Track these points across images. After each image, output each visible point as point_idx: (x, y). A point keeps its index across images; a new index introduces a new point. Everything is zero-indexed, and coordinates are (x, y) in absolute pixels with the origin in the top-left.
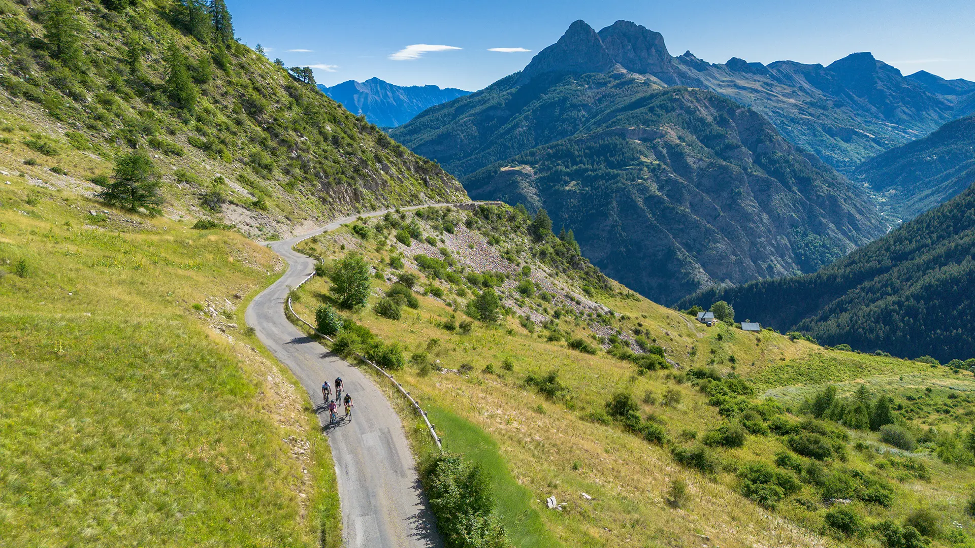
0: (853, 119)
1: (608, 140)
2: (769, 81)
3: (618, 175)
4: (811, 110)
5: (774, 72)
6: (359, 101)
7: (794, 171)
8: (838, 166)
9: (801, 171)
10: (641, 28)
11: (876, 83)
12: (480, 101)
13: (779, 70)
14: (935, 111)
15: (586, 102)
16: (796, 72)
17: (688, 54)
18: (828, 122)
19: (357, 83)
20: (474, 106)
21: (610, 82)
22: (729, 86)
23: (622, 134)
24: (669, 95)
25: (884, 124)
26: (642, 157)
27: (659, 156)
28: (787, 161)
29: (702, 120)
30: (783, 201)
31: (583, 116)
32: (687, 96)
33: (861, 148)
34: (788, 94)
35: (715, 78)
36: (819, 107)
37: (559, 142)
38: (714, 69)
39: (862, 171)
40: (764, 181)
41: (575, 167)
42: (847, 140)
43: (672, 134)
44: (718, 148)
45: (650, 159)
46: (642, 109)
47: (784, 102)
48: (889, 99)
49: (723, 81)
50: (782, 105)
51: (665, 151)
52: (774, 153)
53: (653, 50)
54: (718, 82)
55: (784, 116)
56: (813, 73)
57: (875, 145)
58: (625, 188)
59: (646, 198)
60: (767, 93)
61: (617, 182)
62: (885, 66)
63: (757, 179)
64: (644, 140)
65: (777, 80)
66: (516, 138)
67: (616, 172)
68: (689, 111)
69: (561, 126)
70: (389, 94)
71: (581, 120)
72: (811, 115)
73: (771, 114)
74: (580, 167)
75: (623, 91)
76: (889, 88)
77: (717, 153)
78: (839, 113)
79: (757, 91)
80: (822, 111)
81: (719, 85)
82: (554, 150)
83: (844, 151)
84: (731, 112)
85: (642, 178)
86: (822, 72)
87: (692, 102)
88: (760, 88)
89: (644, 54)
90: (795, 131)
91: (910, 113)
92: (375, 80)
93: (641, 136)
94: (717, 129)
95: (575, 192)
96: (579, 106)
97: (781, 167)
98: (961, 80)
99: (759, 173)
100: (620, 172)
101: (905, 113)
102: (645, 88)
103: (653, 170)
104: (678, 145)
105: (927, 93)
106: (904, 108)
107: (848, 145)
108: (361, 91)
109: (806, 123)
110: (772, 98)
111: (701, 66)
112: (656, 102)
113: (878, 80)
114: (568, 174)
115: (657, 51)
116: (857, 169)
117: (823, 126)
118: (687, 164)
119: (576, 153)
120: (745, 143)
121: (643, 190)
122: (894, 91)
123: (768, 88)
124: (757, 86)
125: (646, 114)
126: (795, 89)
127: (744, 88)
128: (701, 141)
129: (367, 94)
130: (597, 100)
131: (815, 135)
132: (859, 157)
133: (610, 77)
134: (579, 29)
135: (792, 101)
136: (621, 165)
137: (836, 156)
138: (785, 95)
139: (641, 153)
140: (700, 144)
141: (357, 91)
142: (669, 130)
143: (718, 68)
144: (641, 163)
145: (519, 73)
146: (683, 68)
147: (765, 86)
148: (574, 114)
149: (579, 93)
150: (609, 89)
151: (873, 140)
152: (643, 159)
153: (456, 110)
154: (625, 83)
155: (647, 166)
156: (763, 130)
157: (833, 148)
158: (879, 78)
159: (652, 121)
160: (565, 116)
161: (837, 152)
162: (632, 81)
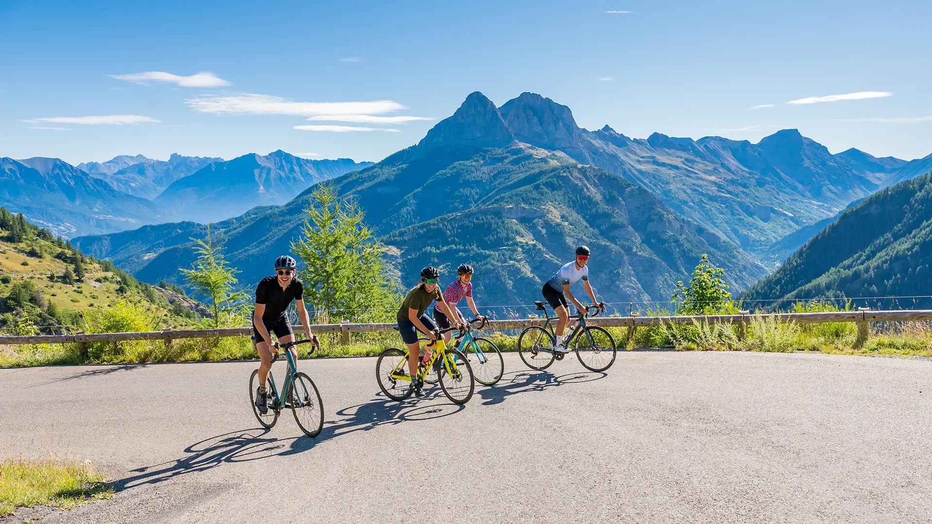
0: (776, 198)
1: (482, 219)
2: (692, 157)
3: (489, 256)
4: (730, 188)
5: (701, 148)
6: (260, 176)
7: (683, 251)
8: (754, 246)
9: (690, 251)
10: (548, 100)
11: (803, 160)
12: (369, 177)
13: (706, 146)
14: (861, 189)
15: (479, 179)
16: (724, 148)
17: (607, 128)
18: (746, 200)
19: (259, 156)
20: (362, 183)
21: (506, 157)
22: (648, 162)
23: (498, 214)
24: (557, 172)
25: (810, 203)
26: (517, 237)
27: (537, 236)
28: (677, 241)
29: (589, 199)
30: (667, 282)
31: (477, 193)
32: (576, 174)
33: (779, 227)
34: (710, 171)
35: (635, 154)
36: (740, 184)
37: (431, 221)
38: (635, 145)
39: (775, 251)
40: (649, 261)
41: (445, 248)
42: (766, 220)
43: (555, 214)
44: (603, 227)
45: (528, 239)
46: (528, 187)
47: (704, 180)
48: (816, 178)
49: (643, 157)
50: (701, 182)
51: (544, 231)
52: (665, 232)
53: (561, 124)
54: (637, 158)
55: (703, 194)
56: (741, 149)
57: (792, 224)
58: (494, 270)
59: (517, 280)
60: (686, 170)
61: (486, 264)
62: (812, 143)
63: (643, 260)
64: (522, 220)
65: (701, 157)
66: (404, 216)
67: (488, 252)
68: (576, 189)
69: (452, 204)
70: (296, 168)
71: (474, 198)
72: (729, 192)
73: (689, 191)
74: (451, 248)
75: (519, 167)
76: (815, 166)
77: (602, 233)
78: (762, 193)
79: (677, 168)
80: (741, 189)
81: (639, 161)
82: (425, 230)
83: (762, 231)
84: (621, 189)
85: (515, 260)
86: (748, 148)
87: (580, 179)
88: (680, 165)
89: (551, 128)
90: (713, 209)
91: (836, 191)
92: (279, 153)
93: (520, 215)
94: (604, 207)
95: (444, 274)
96: (473, 182)
97: (670, 247)
98: (891, 158)
99: (645, 253)
100: (492, 252)
101: (831, 191)
102: (543, 164)
103: (530, 251)
104: (558, 225)
105: (854, 171)
106: (831, 187)
107: (767, 224)
108: (263, 165)
109: (724, 201)
110: (692, 175)
111: (621, 141)
112: (544, 179)
113: (805, 158)
114: (437, 256)
115: (565, 125)
116: (771, 247)
117: (741, 205)
118: (566, 244)
119: (448, 232)
120: (633, 224)
121: (515, 272)
122: (821, 169)
123: (690, 164)
124: (678, 162)
125: (531, 192)
126: (717, 165)
127: (663, 165)
128: (587, 221)
129: (269, 170)
130: (492, 176)
131: (733, 214)
132: (776, 236)
133: (508, 152)
134: (476, 100)
135: (713, 178)
136: (495, 245)
137: (753, 235)
138: (706, 172)
139: (517, 233)
140: (585, 223)
141: (258, 166)
142: (552, 209)
143: (639, 143)
144: (516, 244)
145: (414, 147)
146: (598, 143)
147: (686, 163)
148: (467, 191)
149: (474, 170)
150: (506, 165)
151: (792, 219)
152: (519, 239)
153: (343, 187)
154: (522, 159)
155: (522, 247)
156: (653, 209)
157: (750, 226)
158: (806, 156)
159: (534, 199)
160: (457, 193)
161: (754, 230)
162: (530, 156)
